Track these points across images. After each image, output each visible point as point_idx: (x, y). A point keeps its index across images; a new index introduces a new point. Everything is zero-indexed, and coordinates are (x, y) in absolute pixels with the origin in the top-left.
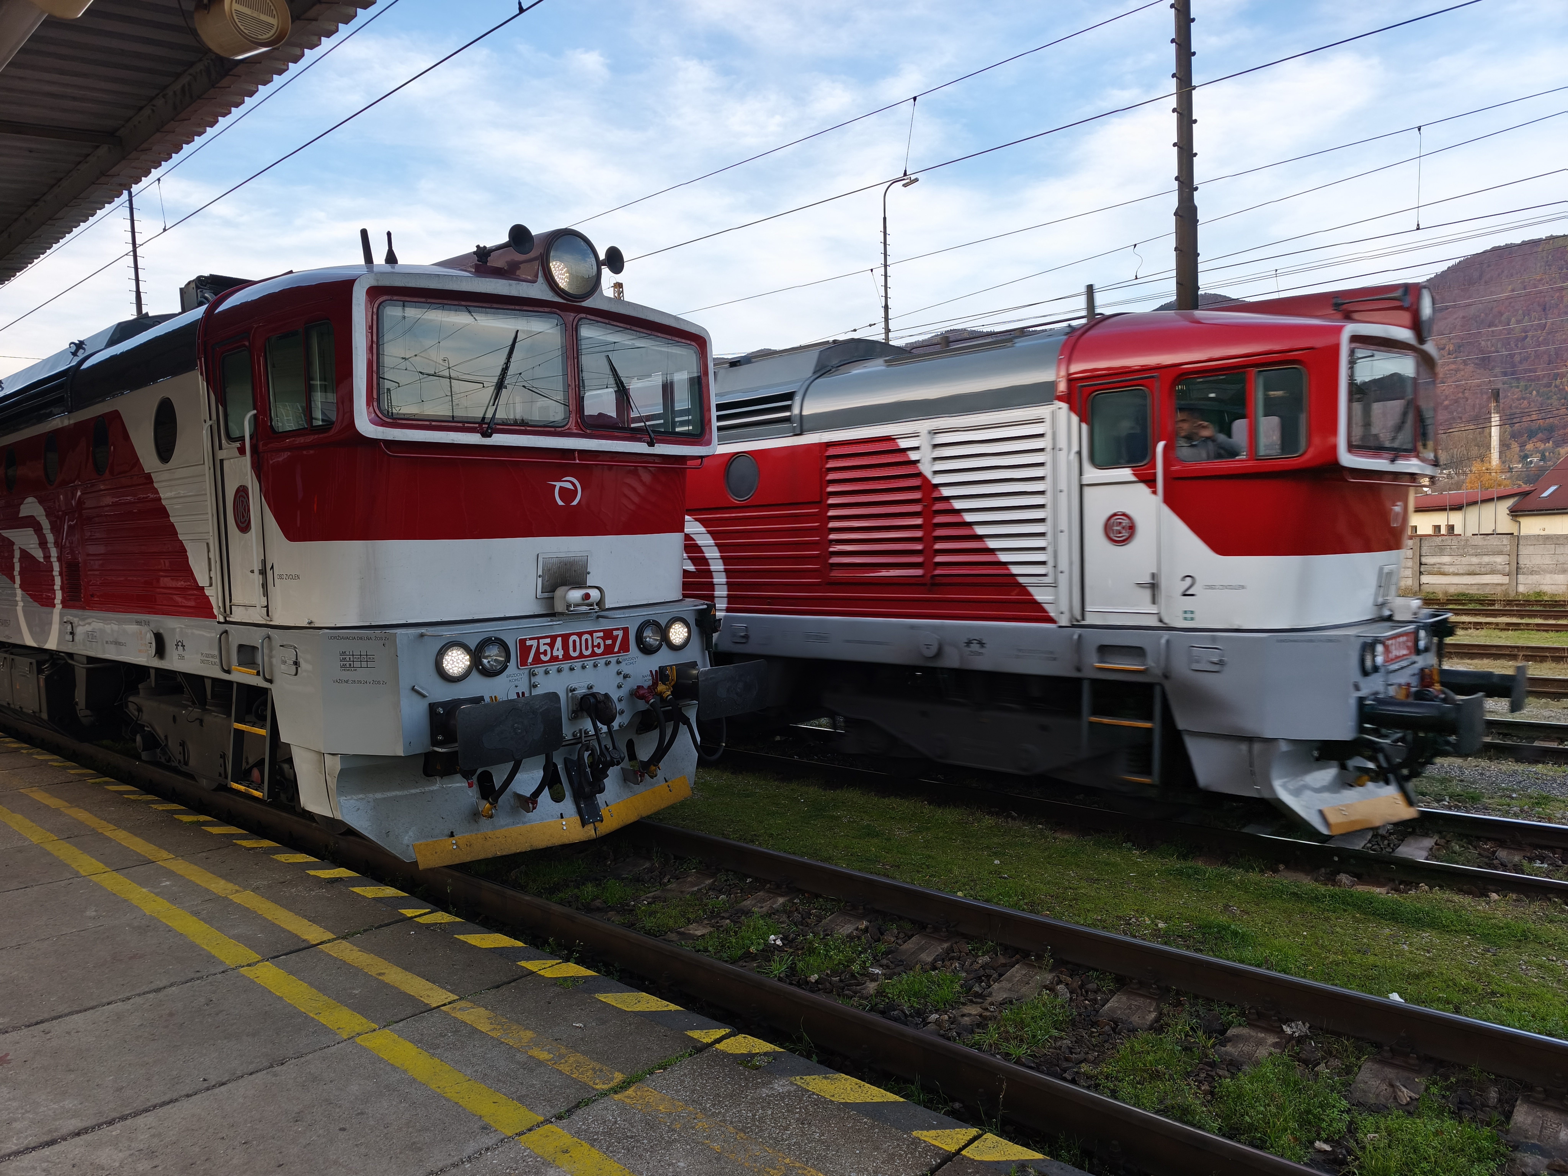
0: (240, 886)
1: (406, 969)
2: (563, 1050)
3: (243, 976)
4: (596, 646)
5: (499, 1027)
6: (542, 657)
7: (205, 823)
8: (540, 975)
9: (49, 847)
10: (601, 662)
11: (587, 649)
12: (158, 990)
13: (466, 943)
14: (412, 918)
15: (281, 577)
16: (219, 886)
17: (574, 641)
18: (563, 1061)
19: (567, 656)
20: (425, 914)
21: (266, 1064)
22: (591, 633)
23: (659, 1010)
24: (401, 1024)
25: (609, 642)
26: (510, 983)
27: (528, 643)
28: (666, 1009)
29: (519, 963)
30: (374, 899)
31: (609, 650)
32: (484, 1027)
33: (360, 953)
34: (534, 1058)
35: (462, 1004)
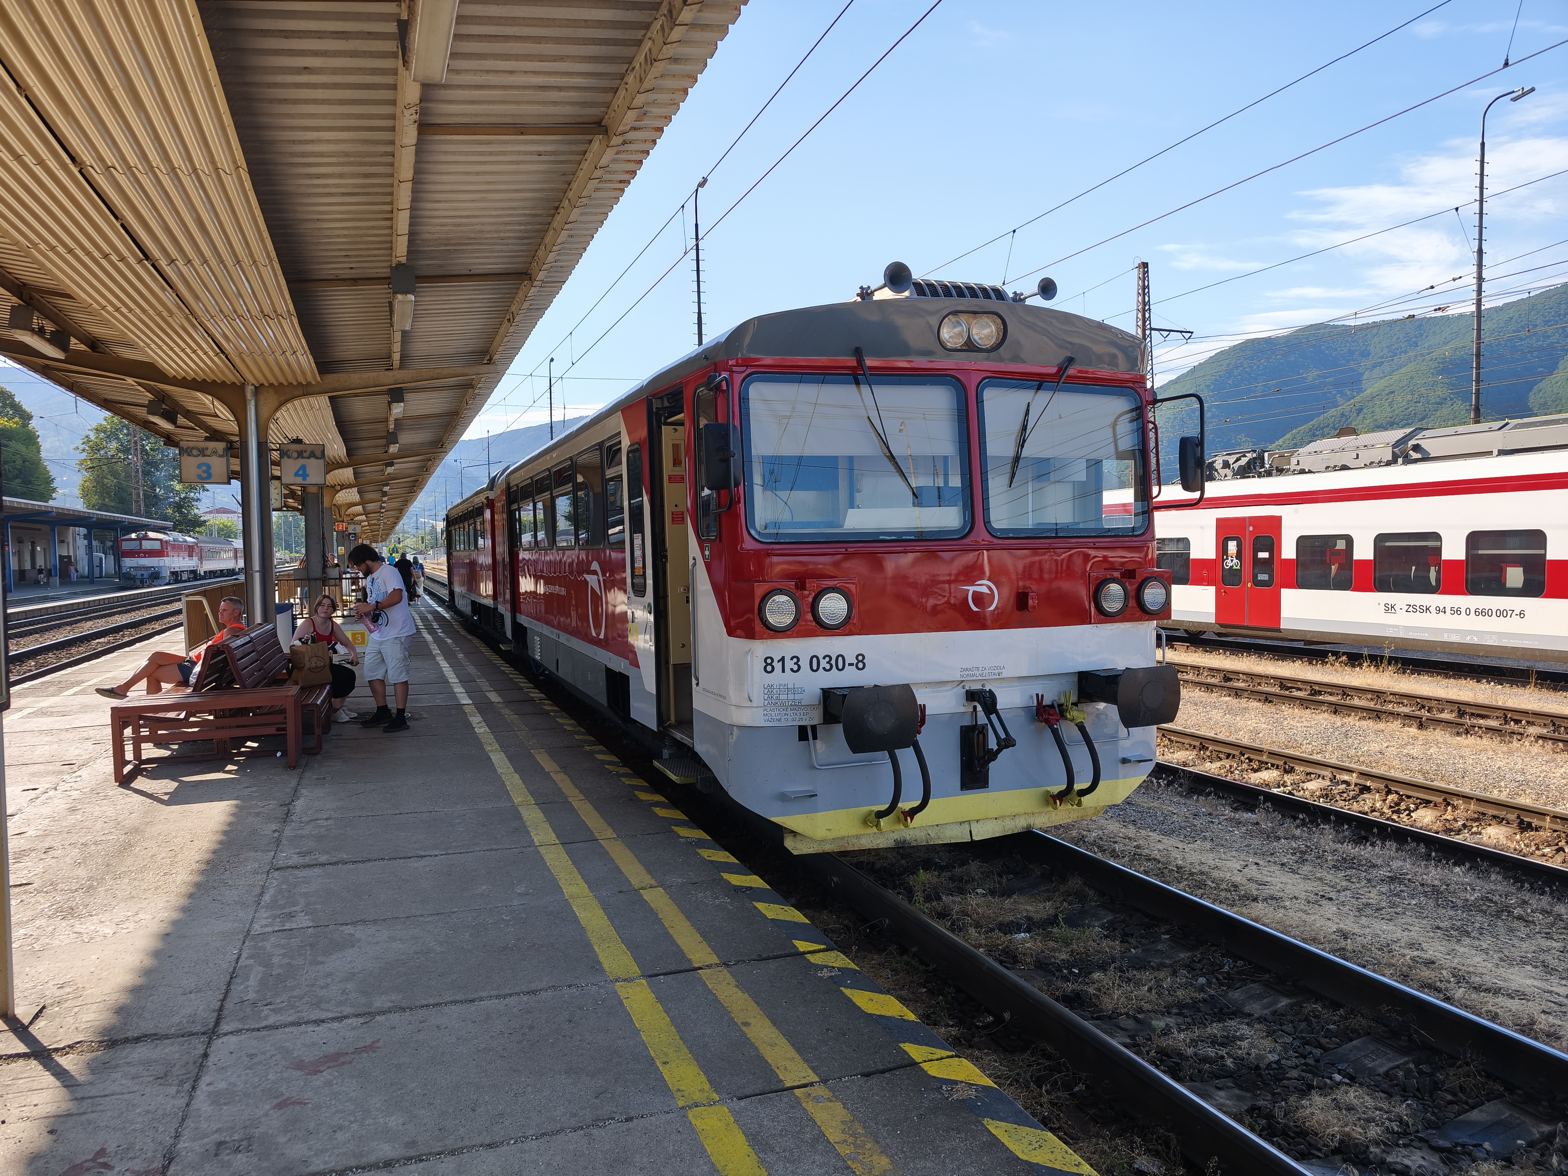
0: (656, 881)
3: (616, 992)
5: (852, 1140)
7: (657, 804)
8: (922, 1070)
9: (523, 810)
13: (851, 1000)
14: (804, 953)
16: (639, 877)
20: (819, 951)
21: (588, 1121)
23: (1066, 1169)
24: (743, 1103)
26: (883, 1072)
28: (1075, 1170)
29: (902, 1045)
30: (773, 920)
32: (833, 1135)
33: (735, 990)
35: (820, 1091)
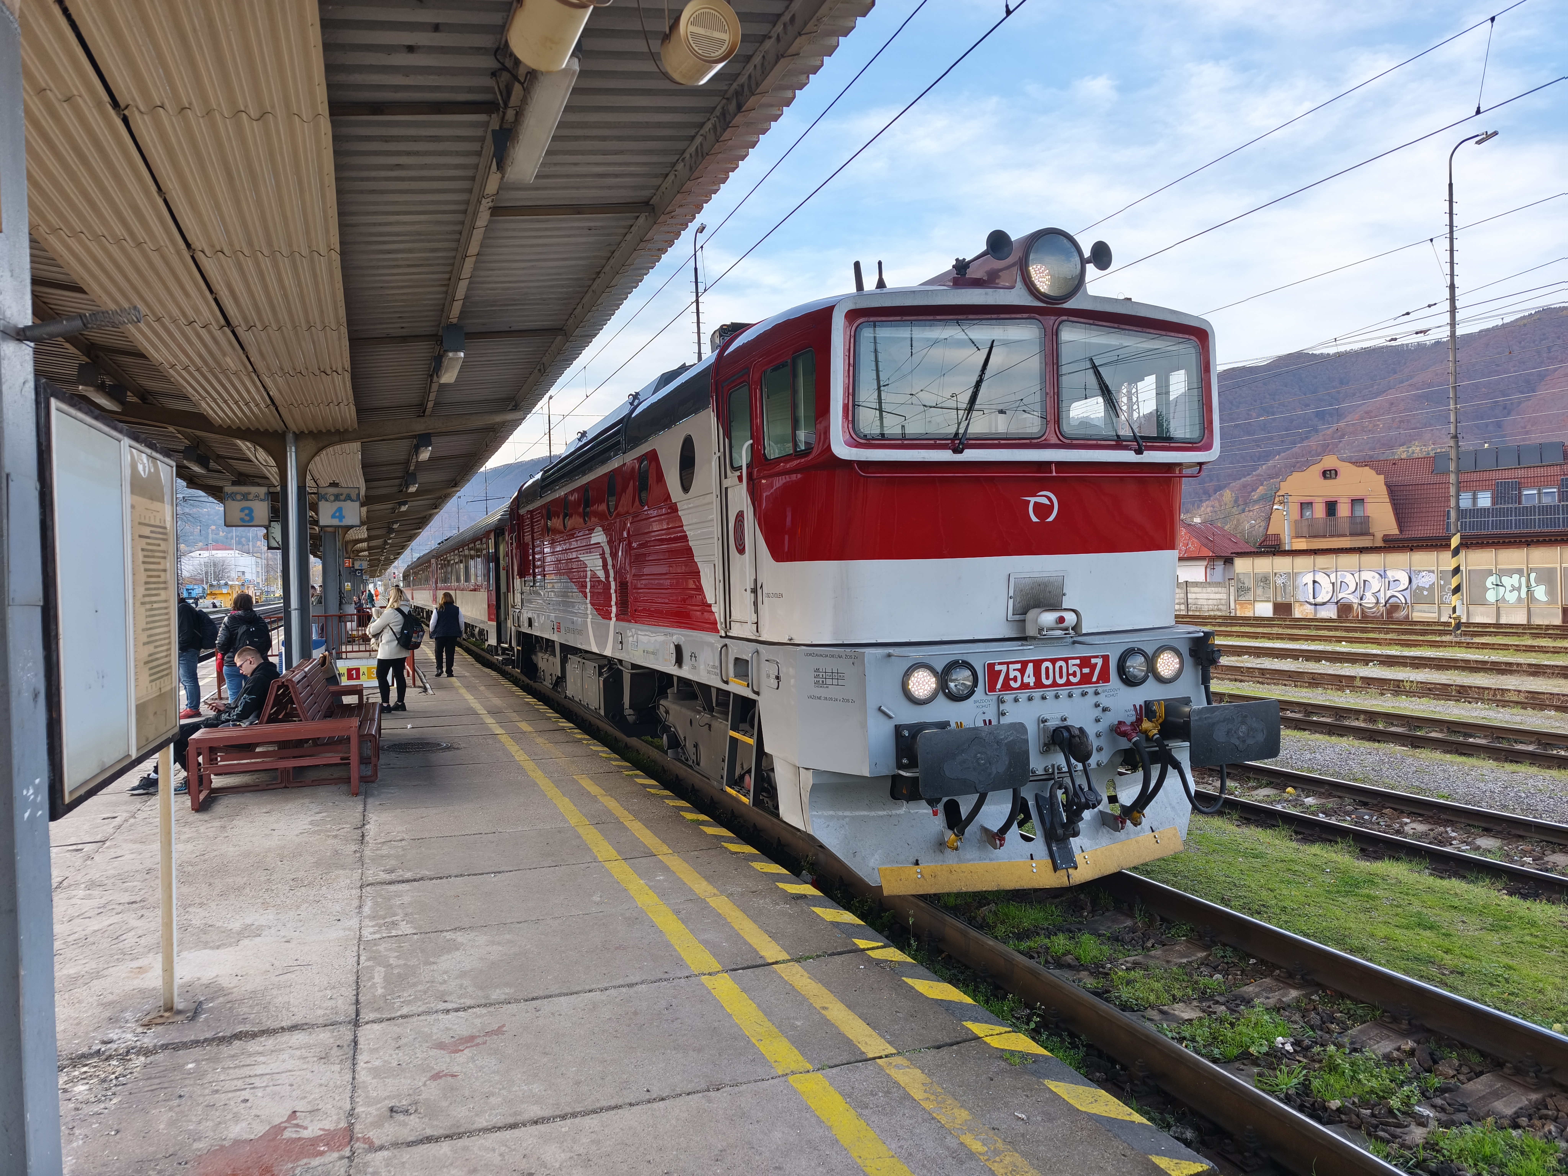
0: (718, 889)
1: (849, 1007)
2: (1000, 1145)
3: (703, 984)
4: (1071, 675)
5: (932, 1097)
6: (1012, 683)
7: (703, 823)
8: (985, 1043)
9: (580, 830)
10: (1077, 691)
11: (1061, 677)
12: (631, 985)
13: (913, 988)
14: (864, 950)
15: (768, 596)
16: (701, 887)
17: (1047, 669)
18: (997, 1159)
19: (1039, 684)
20: (878, 948)
21: (704, 1086)
22: (1066, 660)
23: (1120, 1117)
24: (834, 1070)
25: (1086, 670)
26: (952, 1045)
27: (997, 668)
28: (1127, 1118)
29: (964, 1023)
30: (832, 923)
31: (1086, 679)
32: (917, 1094)
33: (809, 980)
34: (966, 1146)
35: (898, 1060)
